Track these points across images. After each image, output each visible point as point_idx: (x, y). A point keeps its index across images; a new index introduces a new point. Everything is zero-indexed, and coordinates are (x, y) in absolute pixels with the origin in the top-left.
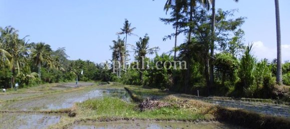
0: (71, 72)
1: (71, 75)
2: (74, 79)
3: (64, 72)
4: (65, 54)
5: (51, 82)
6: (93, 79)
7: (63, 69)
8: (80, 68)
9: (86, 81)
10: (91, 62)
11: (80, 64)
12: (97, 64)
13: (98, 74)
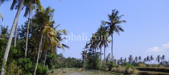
0: (65, 64)
1: (65, 65)
2: (66, 67)
3: (62, 64)
4: (63, 56)
5: (58, 68)
6: (75, 67)
7: (62, 62)
8: (70, 62)
9: (72, 68)
10: (74, 58)
11: (69, 60)
12: (77, 59)
13: (77, 64)
